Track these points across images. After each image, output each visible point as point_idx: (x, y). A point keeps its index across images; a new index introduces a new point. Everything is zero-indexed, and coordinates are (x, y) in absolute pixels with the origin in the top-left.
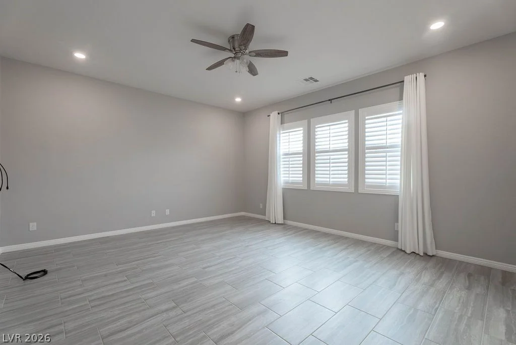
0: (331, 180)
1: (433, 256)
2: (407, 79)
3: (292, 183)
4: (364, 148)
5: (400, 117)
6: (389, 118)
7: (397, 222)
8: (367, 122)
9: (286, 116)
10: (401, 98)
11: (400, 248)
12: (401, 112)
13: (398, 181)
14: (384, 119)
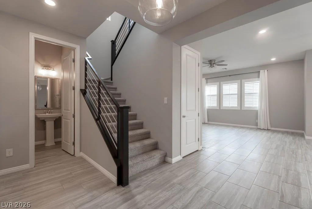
0: (230, 105)
1: (270, 130)
2: (261, 71)
3: (212, 107)
4: (244, 94)
5: (259, 83)
6: (254, 84)
7: (258, 119)
8: (245, 84)
9: (209, 80)
10: (259, 77)
11: (258, 128)
12: (259, 82)
13: (258, 106)
14: (252, 84)
